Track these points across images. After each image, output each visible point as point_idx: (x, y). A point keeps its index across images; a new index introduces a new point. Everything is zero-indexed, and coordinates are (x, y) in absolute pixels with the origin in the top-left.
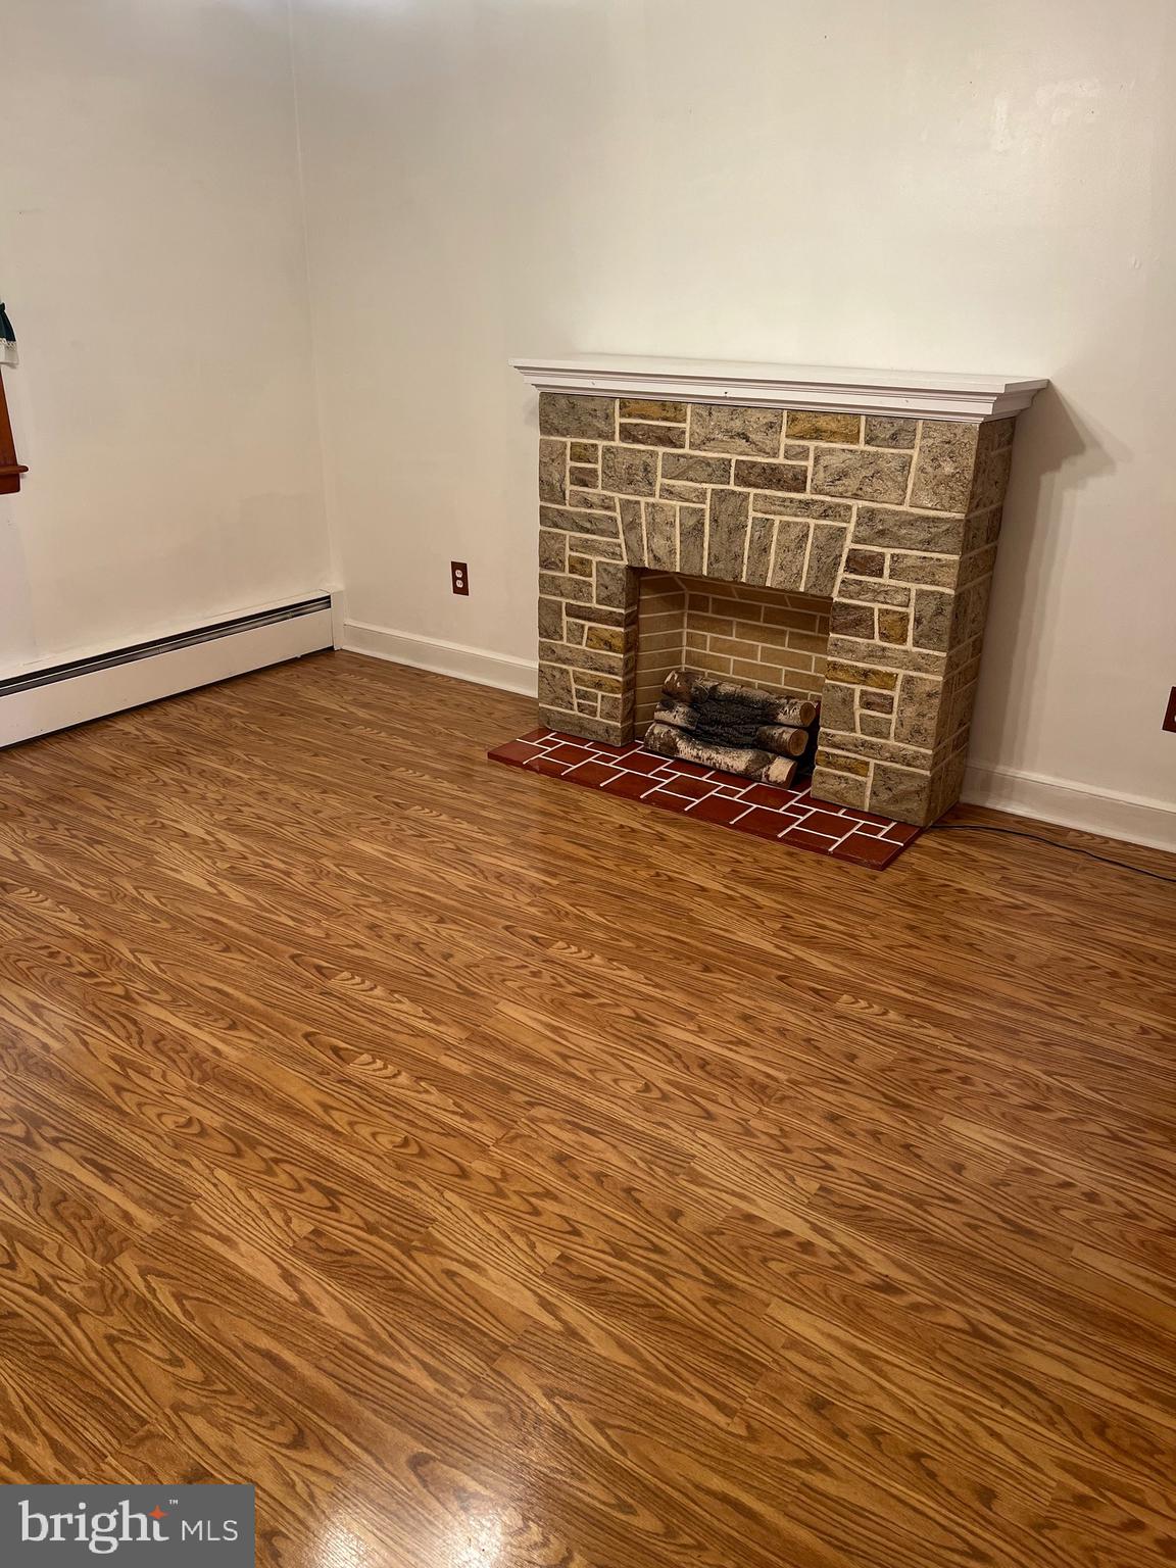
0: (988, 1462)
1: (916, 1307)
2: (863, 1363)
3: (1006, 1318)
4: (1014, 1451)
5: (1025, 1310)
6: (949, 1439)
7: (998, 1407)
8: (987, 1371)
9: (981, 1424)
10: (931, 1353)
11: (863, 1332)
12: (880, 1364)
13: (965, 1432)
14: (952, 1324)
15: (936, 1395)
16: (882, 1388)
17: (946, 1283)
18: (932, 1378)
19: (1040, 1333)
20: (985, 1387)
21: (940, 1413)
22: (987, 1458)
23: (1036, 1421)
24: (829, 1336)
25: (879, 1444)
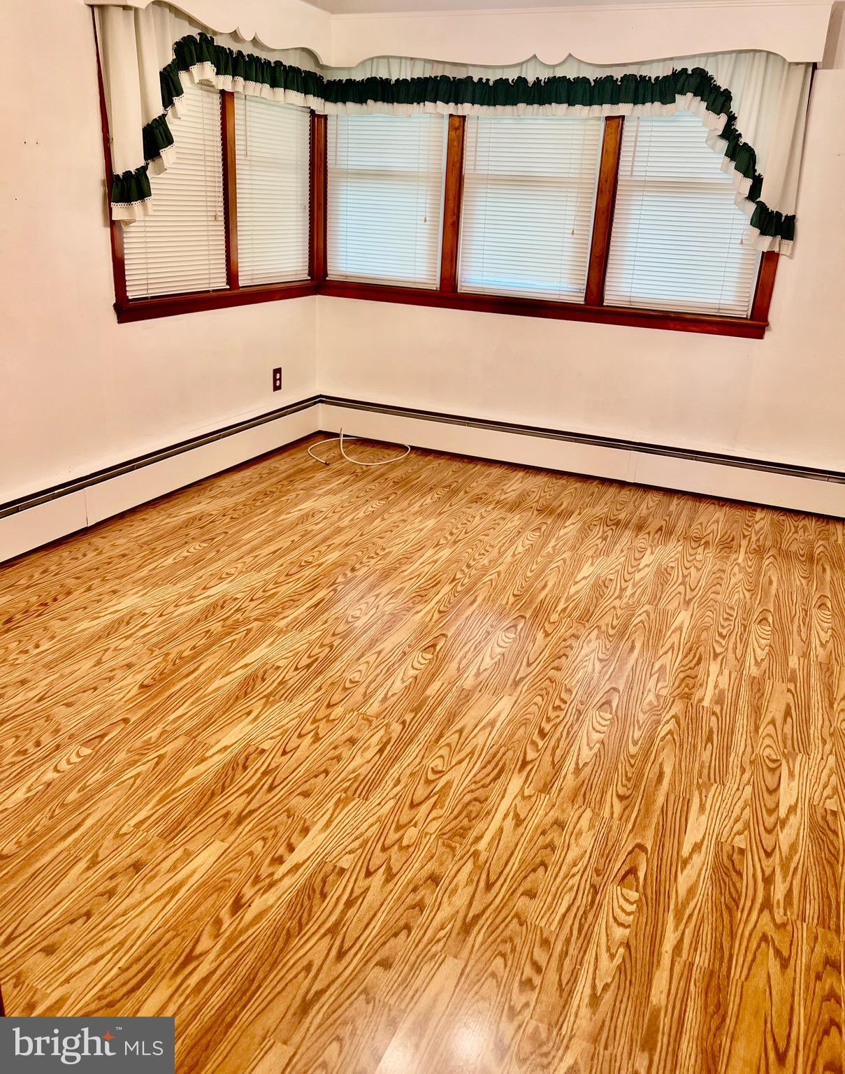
0: (75, 954)
1: (218, 922)
2: (168, 889)
3: (205, 980)
4: (79, 972)
5: (213, 995)
6: (97, 934)
7: (120, 964)
8: (153, 962)
9: (108, 953)
10: (175, 928)
11: (196, 891)
12: (167, 899)
13: (102, 943)
14: (200, 943)
15: (136, 929)
16: (146, 899)
17: (242, 943)
18: (151, 927)
19: (188, 1002)
20: (139, 959)
21: (120, 930)
22: (79, 953)
23: (104, 987)
24: (194, 872)
25: (102, 895)
